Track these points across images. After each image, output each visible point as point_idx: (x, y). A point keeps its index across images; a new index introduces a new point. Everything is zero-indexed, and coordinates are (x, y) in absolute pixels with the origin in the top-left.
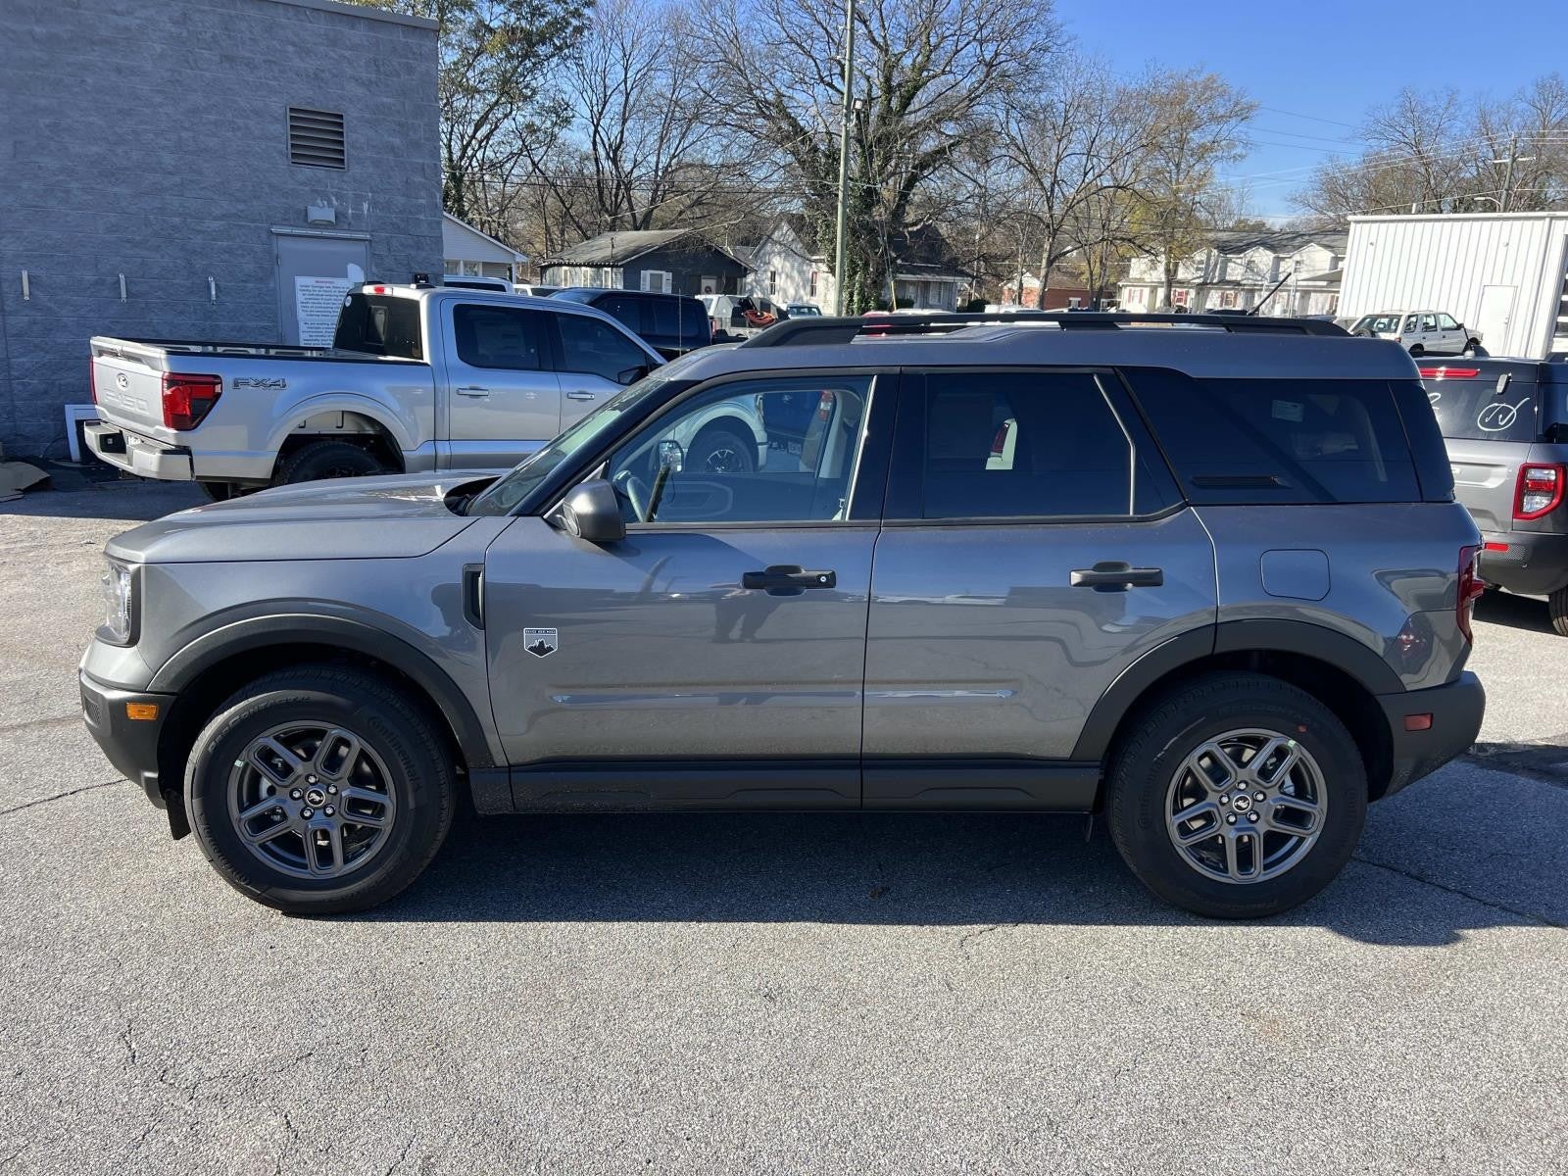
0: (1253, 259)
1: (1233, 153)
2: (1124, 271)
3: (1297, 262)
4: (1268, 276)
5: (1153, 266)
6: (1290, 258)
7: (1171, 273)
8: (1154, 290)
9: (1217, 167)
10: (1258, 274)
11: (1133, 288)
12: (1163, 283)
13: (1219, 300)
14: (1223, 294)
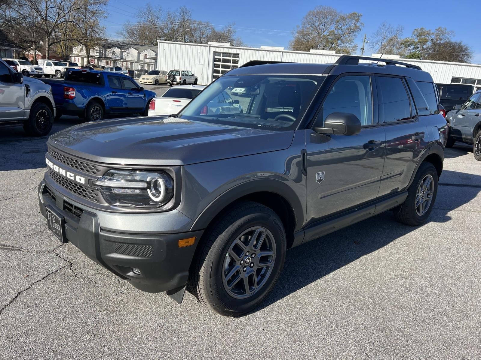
0: (114, 51)
1: (103, 15)
2: (71, 50)
3: (128, 53)
4: (119, 56)
5: (81, 50)
6: (125, 51)
7: (88, 53)
8: (83, 58)
9: (99, 19)
10: (116, 56)
11: (75, 57)
12: (85, 56)
13: (105, 63)
14: (106, 61)
